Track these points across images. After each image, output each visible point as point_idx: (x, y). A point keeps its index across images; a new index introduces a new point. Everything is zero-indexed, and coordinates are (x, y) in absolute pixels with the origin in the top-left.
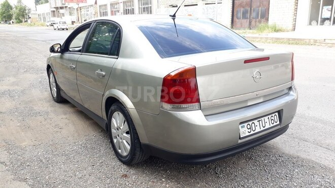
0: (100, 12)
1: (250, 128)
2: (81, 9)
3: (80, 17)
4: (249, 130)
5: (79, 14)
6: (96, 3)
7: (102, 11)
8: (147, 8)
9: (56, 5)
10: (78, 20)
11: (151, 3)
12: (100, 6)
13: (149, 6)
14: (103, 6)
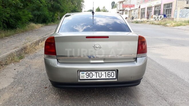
0: (141, 12)
1: (88, 75)
2: (131, 11)
3: (130, 15)
4: (87, 76)
5: (130, 13)
6: (139, 7)
7: (142, 12)
8: (168, 9)
9: (120, 9)
10: (129, 17)
11: (171, 7)
12: (142, 9)
13: (170, 8)
14: (143, 9)
